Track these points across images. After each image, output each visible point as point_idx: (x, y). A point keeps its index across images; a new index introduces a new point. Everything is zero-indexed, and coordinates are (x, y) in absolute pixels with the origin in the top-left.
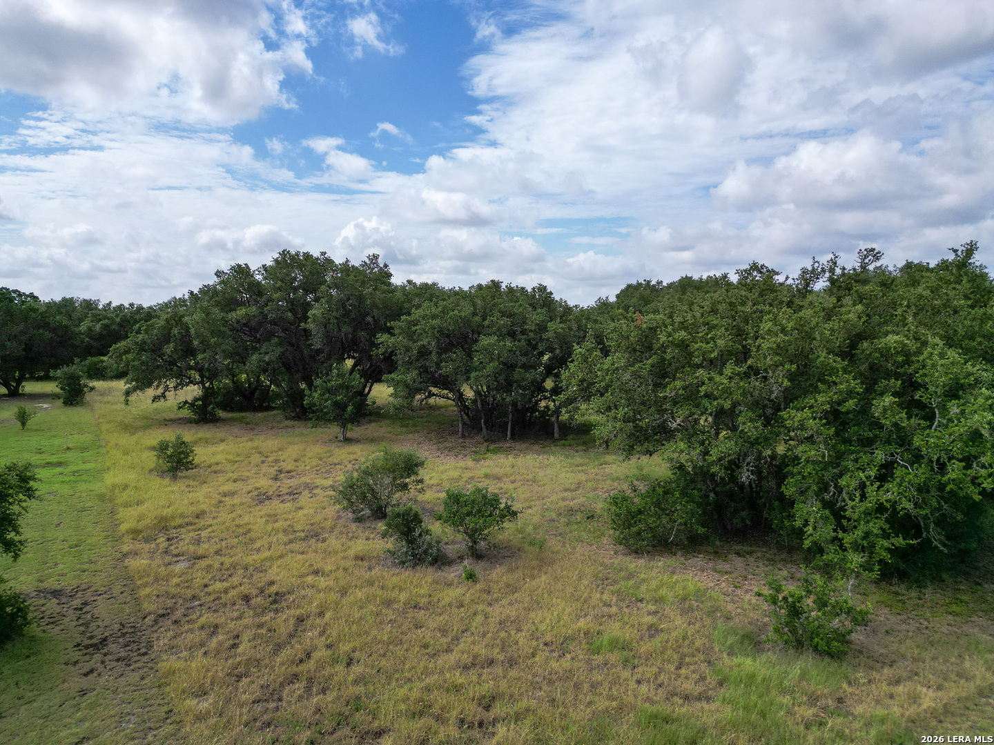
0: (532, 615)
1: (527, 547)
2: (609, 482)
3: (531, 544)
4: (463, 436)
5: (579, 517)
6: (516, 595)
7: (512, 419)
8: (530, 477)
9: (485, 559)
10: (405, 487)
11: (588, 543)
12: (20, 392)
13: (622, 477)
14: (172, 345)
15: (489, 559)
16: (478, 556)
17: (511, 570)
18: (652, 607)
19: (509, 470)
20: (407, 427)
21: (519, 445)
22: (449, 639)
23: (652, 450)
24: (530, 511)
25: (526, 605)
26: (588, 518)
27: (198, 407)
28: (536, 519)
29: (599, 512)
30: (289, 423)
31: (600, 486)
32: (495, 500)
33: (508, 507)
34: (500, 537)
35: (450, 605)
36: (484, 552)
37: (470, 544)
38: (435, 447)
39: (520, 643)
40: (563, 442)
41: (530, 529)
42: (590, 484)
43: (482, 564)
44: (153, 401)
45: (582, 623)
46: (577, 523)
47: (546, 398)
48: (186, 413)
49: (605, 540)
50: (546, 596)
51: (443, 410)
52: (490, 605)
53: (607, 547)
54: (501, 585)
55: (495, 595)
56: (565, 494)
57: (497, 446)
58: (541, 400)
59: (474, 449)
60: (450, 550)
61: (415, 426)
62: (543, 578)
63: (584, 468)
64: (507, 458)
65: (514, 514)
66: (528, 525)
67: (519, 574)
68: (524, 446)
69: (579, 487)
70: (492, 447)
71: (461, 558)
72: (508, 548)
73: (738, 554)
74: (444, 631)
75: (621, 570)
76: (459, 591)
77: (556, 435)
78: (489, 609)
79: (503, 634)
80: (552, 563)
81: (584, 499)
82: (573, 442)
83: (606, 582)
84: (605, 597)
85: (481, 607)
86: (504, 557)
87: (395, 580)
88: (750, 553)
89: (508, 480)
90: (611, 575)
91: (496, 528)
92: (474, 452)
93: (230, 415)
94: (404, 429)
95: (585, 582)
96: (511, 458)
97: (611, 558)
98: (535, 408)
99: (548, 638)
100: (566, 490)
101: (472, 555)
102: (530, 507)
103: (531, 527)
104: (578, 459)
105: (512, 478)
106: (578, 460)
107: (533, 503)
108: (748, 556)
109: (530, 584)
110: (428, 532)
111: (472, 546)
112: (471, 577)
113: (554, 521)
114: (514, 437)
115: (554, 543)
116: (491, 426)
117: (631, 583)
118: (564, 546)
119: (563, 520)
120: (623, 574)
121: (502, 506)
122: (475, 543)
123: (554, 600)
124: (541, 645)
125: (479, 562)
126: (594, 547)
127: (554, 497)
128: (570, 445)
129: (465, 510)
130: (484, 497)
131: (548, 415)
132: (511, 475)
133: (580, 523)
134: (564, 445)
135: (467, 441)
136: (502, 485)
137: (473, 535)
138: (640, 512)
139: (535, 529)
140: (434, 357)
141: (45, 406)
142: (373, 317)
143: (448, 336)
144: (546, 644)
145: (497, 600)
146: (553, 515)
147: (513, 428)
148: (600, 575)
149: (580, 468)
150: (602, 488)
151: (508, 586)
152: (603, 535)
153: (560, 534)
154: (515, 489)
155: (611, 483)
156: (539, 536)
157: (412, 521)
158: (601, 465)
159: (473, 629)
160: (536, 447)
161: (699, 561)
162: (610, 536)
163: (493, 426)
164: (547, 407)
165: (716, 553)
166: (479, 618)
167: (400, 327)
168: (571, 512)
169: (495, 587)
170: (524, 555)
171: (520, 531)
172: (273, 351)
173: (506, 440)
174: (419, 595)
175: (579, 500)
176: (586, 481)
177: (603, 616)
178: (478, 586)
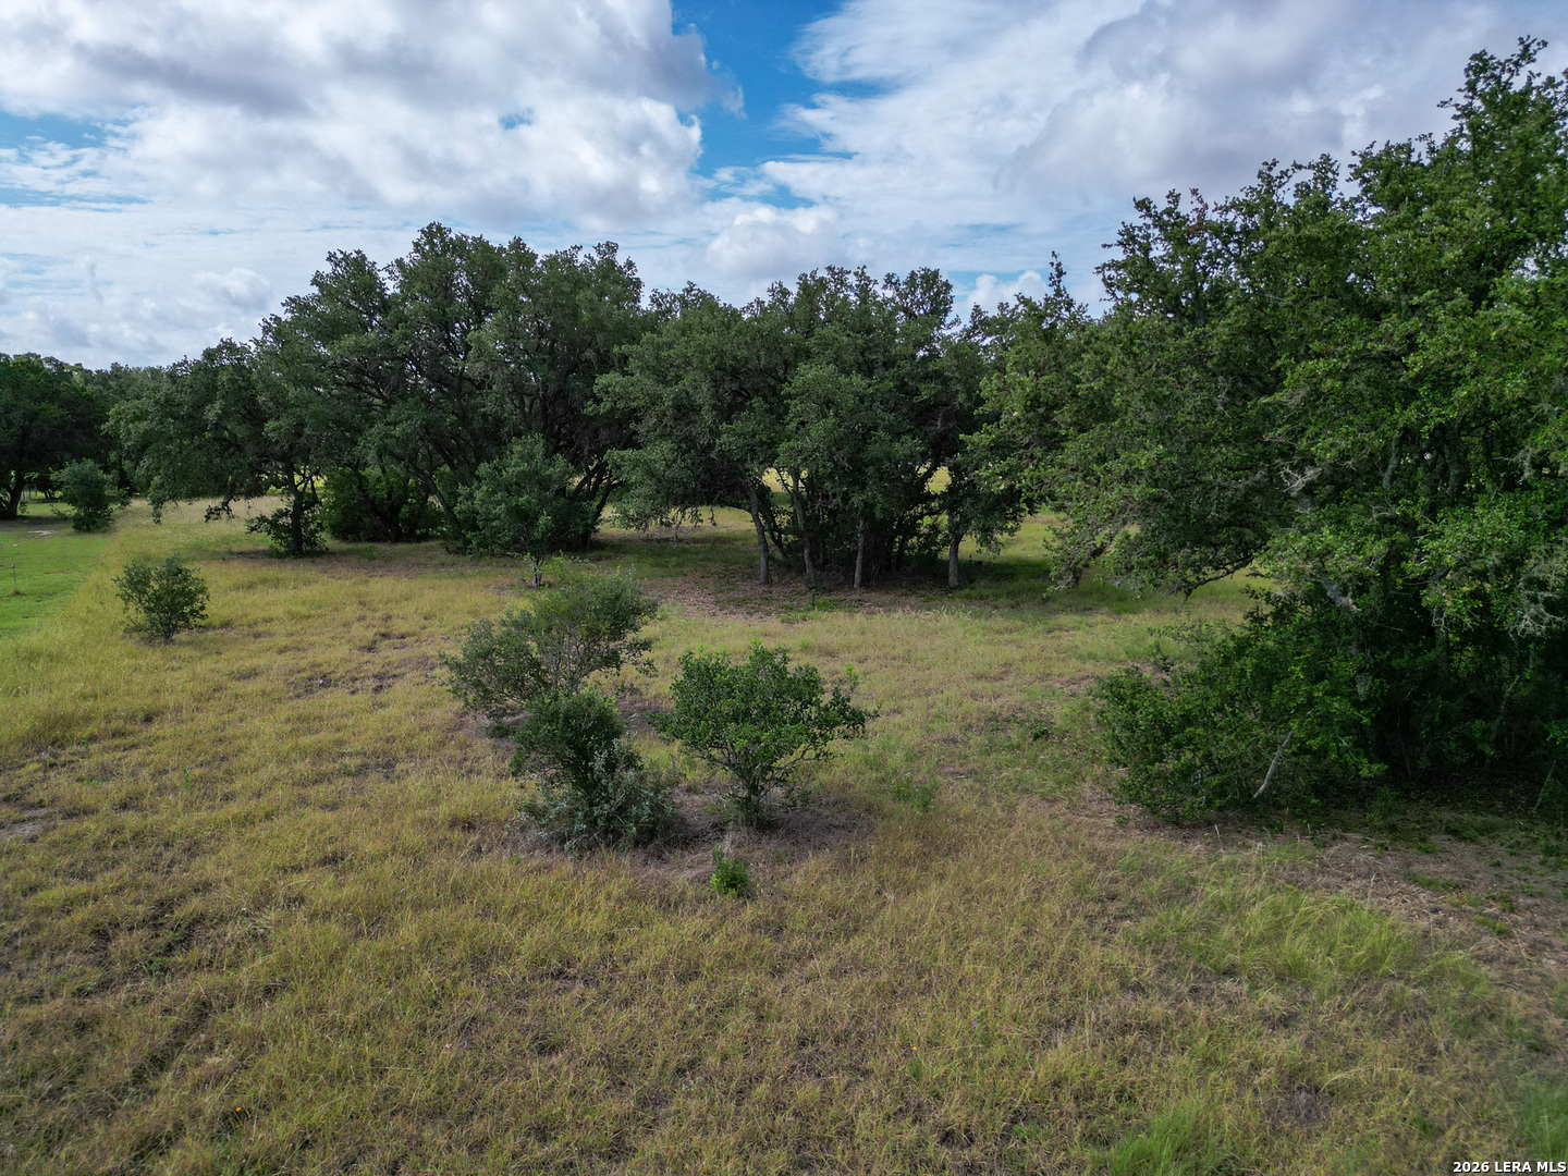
0: (901, 1016)
1: (889, 804)
2: (1074, 663)
3: (901, 795)
4: (768, 581)
5: (1015, 735)
6: (857, 942)
7: (864, 547)
8: (900, 651)
9: (781, 832)
10: (612, 660)
11: (1043, 798)
12: (19, 513)
13: (1101, 653)
14: (217, 405)
15: (789, 832)
16: (762, 824)
17: (846, 866)
18: (1271, 999)
19: (855, 638)
20: (663, 566)
21: (875, 596)
22: (630, 1104)
23: (1192, 579)
24: (897, 719)
25: (884, 978)
26: (1037, 737)
27: (286, 529)
28: (913, 737)
29: (1059, 723)
30: (450, 558)
31: (1056, 671)
32: (807, 682)
33: (840, 702)
34: (823, 776)
35: (660, 971)
36: (780, 813)
37: (744, 793)
38: (711, 599)
39: (861, 1132)
40: (967, 591)
41: (896, 759)
42: (1030, 667)
43: (772, 845)
44: (208, 518)
45: (1061, 1055)
46: (1012, 748)
47: (931, 513)
48: (265, 540)
49: (1086, 789)
50: (942, 949)
51: (739, 543)
52: (777, 972)
53: (1095, 807)
54: (815, 909)
55: (797, 942)
56: (979, 686)
57: (833, 597)
58: (922, 516)
59: (787, 603)
60: (694, 807)
61: (679, 565)
62: (934, 891)
63: (1015, 636)
64: (852, 616)
65: (857, 719)
66: (893, 750)
67: (865, 878)
68: (888, 598)
69: (1007, 673)
70: (821, 599)
71: (720, 828)
72: (841, 803)
73: (1456, 833)
74: (617, 1069)
75: (1146, 871)
76: (693, 924)
77: (952, 580)
78: (772, 988)
79: (808, 1091)
80: (954, 850)
81: (1023, 697)
82: (987, 592)
83: (1113, 908)
84: (1118, 957)
85: (747, 980)
86: (829, 829)
87: (525, 889)
88: (1487, 830)
89: (851, 656)
90: (1121, 887)
91: (811, 753)
92: (786, 607)
93: (345, 546)
94: (658, 571)
95: (1052, 906)
96: (860, 618)
97: (1111, 838)
98: (910, 529)
99: (953, 1112)
100: (980, 677)
101: (748, 822)
102: (897, 711)
103: (900, 754)
104: (999, 619)
105: (860, 653)
106: (999, 622)
107: (905, 702)
108: (1483, 839)
109: (895, 910)
110: (631, 761)
111: (748, 799)
112: (736, 883)
113: (954, 741)
114: (867, 583)
115: (957, 796)
116: (822, 565)
117: (1188, 914)
118: (983, 803)
119: (976, 740)
120: (1156, 885)
121: (826, 699)
122: (754, 789)
123: (968, 967)
124: (933, 1140)
125: (765, 839)
126: (1061, 807)
127: (952, 692)
128: (981, 598)
129: (725, 706)
130: (779, 672)
131: (936, 544)
132: (858, 647)
133: (1018, 747)
134: (968, 597)
135: (775, 590)
136: (838, 667)
137: (753, 771)
138: (1187, 719)
139: (909, 759)
140: (708, 417)
141: (45, 533)
142: (597, 351)
143: (735, 374)
144: (947, 1138)
145: (802, 957)
146: (954, 730)
147: (865, 566)
148: (1094, 887)
149: (1006, 636)
150: (1060, 675)
151: (834, 912)
152: (1078, 776)
153: (973, 772)
154: (865, 674)
155: (1079, 664)
156: (920, 777)
157: (589, 732)
158: (1050, 631)
159: (712, 1061)
160: (912, 600)
161: (1355, 850)
162: (1096, 780)
163: (826, 562)
164: (934, 528)
165: (1393, 828)
166: (739, 1022)
167: (640, 357)
168: (995, 722)
169: (798, 918)
170: (880, 825)
171: (873, 764)
172: (410, 418)
173: (852, 589)
174: (579, 936)
175: (1009, 698)
176: (1023, 660)
177: (1125, 1029)
178: (749, 913)
